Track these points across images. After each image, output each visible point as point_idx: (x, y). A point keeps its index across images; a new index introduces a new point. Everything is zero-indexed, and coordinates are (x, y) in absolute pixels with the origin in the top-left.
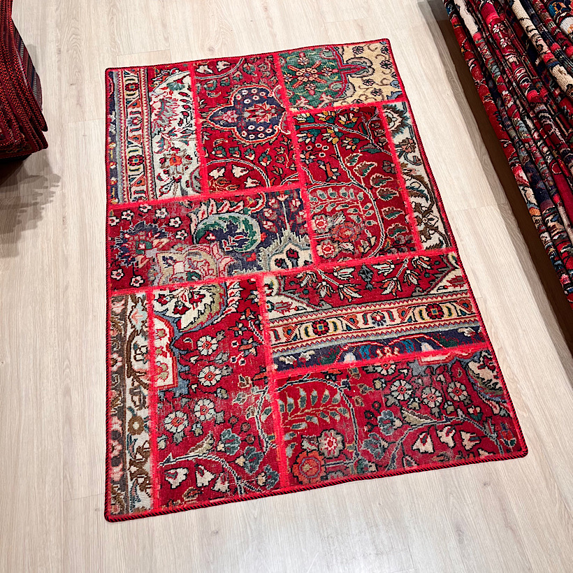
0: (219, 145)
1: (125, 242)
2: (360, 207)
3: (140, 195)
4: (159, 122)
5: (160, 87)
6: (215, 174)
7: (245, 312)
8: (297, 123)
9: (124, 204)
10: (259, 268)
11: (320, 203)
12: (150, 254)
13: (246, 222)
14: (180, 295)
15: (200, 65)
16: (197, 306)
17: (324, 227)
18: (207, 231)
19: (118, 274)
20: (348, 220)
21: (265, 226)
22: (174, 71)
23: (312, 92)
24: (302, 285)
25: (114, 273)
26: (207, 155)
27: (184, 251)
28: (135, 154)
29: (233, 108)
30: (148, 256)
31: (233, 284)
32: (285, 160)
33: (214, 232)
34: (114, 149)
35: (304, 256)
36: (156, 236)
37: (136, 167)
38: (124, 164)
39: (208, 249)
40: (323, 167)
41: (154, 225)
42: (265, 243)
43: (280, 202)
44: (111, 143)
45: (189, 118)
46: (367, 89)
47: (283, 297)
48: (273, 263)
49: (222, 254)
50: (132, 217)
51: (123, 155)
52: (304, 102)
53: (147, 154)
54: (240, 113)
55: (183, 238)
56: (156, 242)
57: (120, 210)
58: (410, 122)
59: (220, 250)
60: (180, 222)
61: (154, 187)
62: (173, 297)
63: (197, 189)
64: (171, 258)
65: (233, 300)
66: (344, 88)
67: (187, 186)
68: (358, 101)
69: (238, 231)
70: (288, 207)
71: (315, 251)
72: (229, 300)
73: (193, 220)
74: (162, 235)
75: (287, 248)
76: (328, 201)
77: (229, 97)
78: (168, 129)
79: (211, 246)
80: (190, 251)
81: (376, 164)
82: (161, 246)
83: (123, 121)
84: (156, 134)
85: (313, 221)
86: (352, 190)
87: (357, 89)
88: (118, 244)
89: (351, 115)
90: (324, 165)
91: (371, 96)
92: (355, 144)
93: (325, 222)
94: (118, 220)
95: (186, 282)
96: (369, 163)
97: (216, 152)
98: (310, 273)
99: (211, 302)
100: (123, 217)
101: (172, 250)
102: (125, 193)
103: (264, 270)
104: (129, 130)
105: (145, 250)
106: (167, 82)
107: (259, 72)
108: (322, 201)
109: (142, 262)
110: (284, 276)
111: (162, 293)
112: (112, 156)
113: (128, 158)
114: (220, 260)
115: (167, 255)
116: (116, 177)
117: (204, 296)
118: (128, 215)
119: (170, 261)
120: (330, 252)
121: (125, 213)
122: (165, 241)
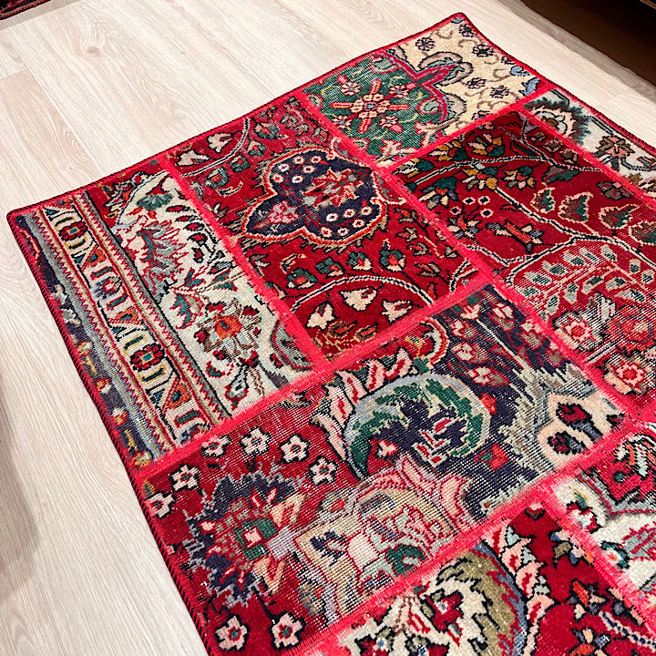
0: (294, 268)
1: (211, 543)
2: (622, 271)
3: (191, 424)
4: (156, 270)
5: (126, 212)
6: (316, 320)
7: (574, 594)
8: (408, 181)
9: (167, 458)
10: (530, 475)
11: (546, 293)
12: (280, 545)
13: (434, 387)
14: (404, 619)
15: (179, 154)
16: (459, 630)
17: (587, 335)
18: (370, 440)
19: (234, 634)
20: (620, 304)
21: (478, 380)
22: (139, 178)
23: (397, 128)
24: (643, 472)
25: (223, 632)
26: (282, 294)
27: (348, 507)
28: (139, 346)
29: (280, 198)
30: (278, 555)
31: (502, 536)
32: (428, 246)
33: (387, 435)
34: (92, 353)
35: (599, 407)
36: (271, 497)
37: (153, 370)
38: (126, 374)
39: (396, 479)
40: (504, 233)
41: (253, 476)
42: (503, 415)
43: (472, 323)
44: (79, 344)
45: (209, 242)
46: (481, 93)
47: (625, 519)
48: (548, 451)
49: (432, 476)
50: (196, 476)
51: (115, 357)
52: (394, 147)
53: (163, 336)
54: (296, 201)
55: (329, 478)
56: (277, 513)
57: (163, 474)
58: (586, 112)
59: (422, 470)
60: (303, 445)
61: (211, 394)
62: (393, 634)
63: (300, 363)
64: (331, 536)
65: (529, 576)
66: (445, 105)
67: (279, 365)
68: (481, 115)
69: (432, 412)
70: (493, 324)
71: (610, 389)
72: (519, 581)
73: (327, 427)
74: (283, 491)
75: (552, 407)
76: (559, 284)
77: (262, 184)
78: (181, 277)
79: (399, 467)
80: (363, 500)
81: (589, 194)
82: (293, 518)
83: (84, 296)
84: (162, 295)
85: (559, 331)
86: (583, 251)
87: (465, 98)
88: (196, 556)
89: (488, 137)
90: (502, 228)
91: (494, 100)
92: (529, 176)
93: (582, 324)
94: (169, 499)
95: (398, 579)
96: (577, 196)
97: (295, 283)
98: (638, 438)
99: (484, 604)
100: (177, 487)
101: (323, 516)
102: (158, 431)
103: (542, 475)
104: (104, 307)
105: (263, 542)
106: (136, 199)
107: (286, 130)
108: (547, 288)
109: (272, 577)
110: (593, 469)
111: (360, 633)
112: (93, 369)
113: (128, 359)
114: (436, 491)
115: (319, 532)
116: (121, 404)
117: (457, 597)
118: (185, 477)
119: (333, 545)
120: (639, 378)
121: (177, 476)
122: (296, 500)
